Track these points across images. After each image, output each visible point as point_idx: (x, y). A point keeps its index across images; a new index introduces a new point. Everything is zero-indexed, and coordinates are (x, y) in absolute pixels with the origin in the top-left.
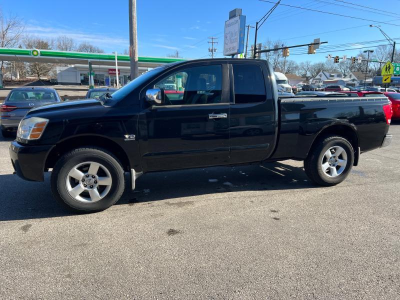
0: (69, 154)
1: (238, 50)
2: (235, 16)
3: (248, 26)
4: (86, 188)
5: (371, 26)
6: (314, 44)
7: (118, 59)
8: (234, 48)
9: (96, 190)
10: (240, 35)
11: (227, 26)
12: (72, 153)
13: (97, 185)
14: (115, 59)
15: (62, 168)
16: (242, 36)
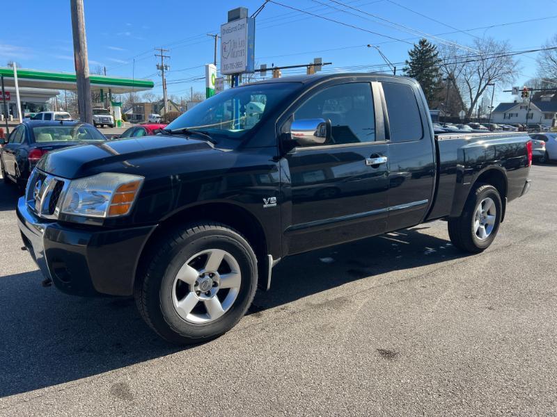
0: (179, 240)
1: (247, 67)
2: (238, 18)
3: (216, 36)
4: (200, 298)
5: (369, 46)
6: (315, 65)
7: (19, 76)
8: (239, 65)
9: (215, 299)
10: (249, 46)
11: (224, 32)
12: (183, 236)
13: (217, 289)
14: (13, 76)
15: (169, 266)
16: (251, 47)
